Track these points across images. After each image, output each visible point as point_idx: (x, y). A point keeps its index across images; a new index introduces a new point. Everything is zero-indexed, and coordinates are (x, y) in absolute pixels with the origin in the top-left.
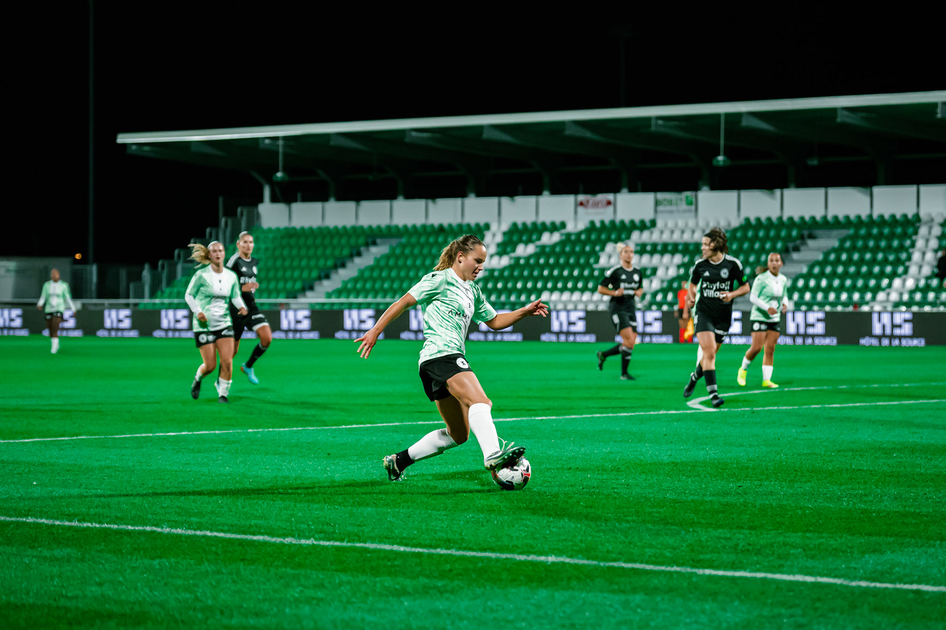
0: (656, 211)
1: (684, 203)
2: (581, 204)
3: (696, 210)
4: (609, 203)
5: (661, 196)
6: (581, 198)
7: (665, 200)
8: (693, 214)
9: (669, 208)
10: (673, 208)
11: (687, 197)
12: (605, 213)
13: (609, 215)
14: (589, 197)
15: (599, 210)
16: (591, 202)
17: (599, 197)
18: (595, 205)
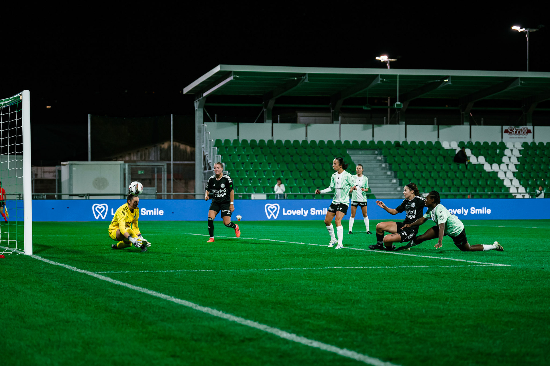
2: (507, 131)
6: (505, 128)
12: (525, 138)
13: (529, 139)
14: (513, 127)
15: (521, 136)
16: (514, 130)
17: (521, 128)
18: (518, 132)
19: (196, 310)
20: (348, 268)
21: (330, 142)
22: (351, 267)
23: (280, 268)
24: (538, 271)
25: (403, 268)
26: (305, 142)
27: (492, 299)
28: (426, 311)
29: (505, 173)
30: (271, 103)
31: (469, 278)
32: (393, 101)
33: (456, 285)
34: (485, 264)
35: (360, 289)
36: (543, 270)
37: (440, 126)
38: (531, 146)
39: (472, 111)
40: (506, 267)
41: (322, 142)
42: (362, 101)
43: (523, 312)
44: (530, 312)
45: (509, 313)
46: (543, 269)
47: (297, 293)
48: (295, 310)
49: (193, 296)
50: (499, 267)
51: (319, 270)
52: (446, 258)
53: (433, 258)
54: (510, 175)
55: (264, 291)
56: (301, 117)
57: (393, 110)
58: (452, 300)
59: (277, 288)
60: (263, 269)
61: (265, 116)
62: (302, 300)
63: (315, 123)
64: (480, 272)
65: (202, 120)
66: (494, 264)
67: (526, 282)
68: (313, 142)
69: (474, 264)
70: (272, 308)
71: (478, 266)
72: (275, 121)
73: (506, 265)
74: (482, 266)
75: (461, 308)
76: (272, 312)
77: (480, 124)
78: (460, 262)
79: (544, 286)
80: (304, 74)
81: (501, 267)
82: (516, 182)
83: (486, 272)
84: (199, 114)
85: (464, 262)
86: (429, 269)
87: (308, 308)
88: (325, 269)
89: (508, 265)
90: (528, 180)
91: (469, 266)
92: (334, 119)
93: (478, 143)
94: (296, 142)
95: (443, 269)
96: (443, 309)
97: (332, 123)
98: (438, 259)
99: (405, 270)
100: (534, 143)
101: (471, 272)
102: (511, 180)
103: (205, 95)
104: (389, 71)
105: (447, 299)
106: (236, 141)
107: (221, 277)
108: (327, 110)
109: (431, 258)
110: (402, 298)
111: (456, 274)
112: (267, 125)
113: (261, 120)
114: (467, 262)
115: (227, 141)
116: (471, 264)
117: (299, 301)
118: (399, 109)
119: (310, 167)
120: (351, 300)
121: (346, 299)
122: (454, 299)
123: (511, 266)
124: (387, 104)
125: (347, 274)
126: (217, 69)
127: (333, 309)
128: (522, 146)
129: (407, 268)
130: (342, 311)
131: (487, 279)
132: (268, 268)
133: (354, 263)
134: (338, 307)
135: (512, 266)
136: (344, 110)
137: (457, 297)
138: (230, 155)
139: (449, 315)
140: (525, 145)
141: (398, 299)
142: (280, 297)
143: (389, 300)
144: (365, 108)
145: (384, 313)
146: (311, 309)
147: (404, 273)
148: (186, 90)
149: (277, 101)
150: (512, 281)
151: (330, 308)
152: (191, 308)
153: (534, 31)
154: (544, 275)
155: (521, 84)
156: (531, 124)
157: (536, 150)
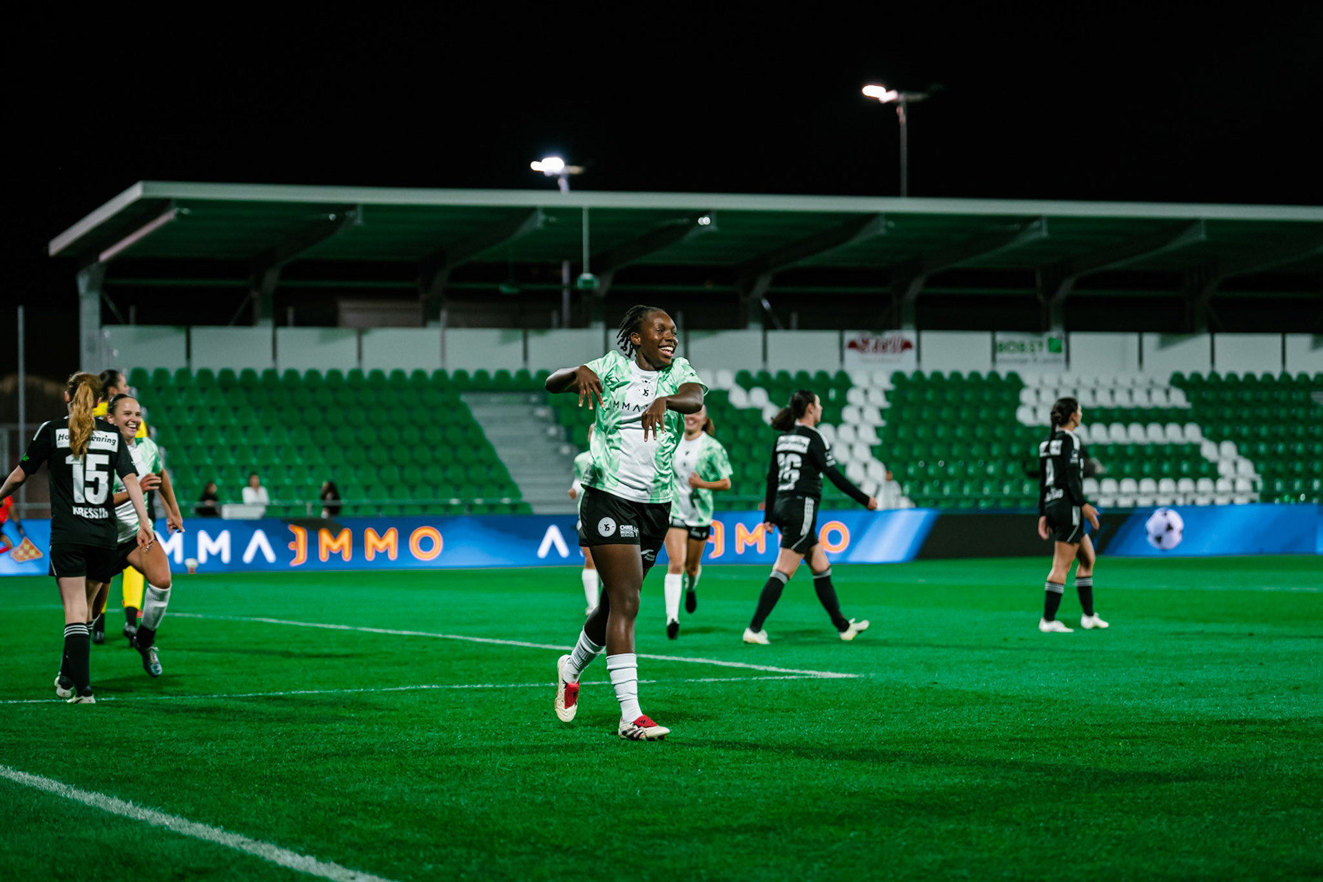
0: (994, 359)
1: (1045, 349)
2: (853, 345)
3: (1068, 360)
4: (907, 345)
5: (1001, 337)
6: (850, 336)
7: (1012, 343)
8: (1063, 365)
9: (1018, 355)
10: (1027, 355)
11: (1050, 340)
12: (899, 361)
13: (906, 364)
14: (868, 334)
15: (888, 356)
16: (872, 343)
17: (888, 335)
18: (880, 347)
19: (67, 800)
20: (457, 687)
21: (419, 374)
22: (464, 684)
23: (288, 689)
24: (921, 690)
25: (594, 686)
26: (356, 374)
27: (807, 761)
28: (643, 794)
29: (851, 447)
30: (272, 279)
31: (755, 708)
32: (576, 271)
33: (722, 726)
34: (794, 674)
35: (484, 740)
36: (935, 686)
37: (692, 334)
38: (914, 380)
39: (768, 297)
40: (846, 679)
41: (398, 374)
42: (499, 271)
43: (881, 791)
44: (897, 792)
45: (846, 794)
46: (936, 683)
47: (325, 752)
48: (319, 795)
49: (60, 764)
50: (827, 680)
51: (384, 693)
52: (700, 660)
53: (666, 661)
54: (863, 453)
55: (242, 749)
56: (348, 310)
57: (576, 295)
58: (709, 764)
59: (275, 740)
60: (244, 693)
61: (258, 308)
62: (336, 771)
63: (384, 324)
64: (782, 693)
65: (96, 319)
66: (816, 673)
67: (892, 716)
68: (377, 374)
69: (767, 673)
70: (261, 792)
71: (776, 678)
72: (280, 322)
73: (844, 676)
74: (787, 677)
75: (730, 784)
76: (261, 802)
77: (787, 327)
78: (732, 668)
79: (935, 725)
80: (352, 207)
81: (833, 680)
82: (877, 470)
83: (795, 694)
84: (90, 308)
85: (743, 669)
86: (656, 688)
87: (350, 790)
88: (399, 691)
89: (851, 676)
90: (906, 465)
91: (755, 679)
92: (428, 317)
93: (783, 375)
94: (335, 374)
95: (690, 687)
96: (686, 787)
97: (424, 324)
98: (680, 662)
99: (597, 691)
100: (919, 374)
101: (760, 693)
102: (865, 466)
103: (105, 256)
104: (565, 198)
105: (698, 761)
106: (183, 374)
107: (135, 715)
108: (409, 295)
109: (662, 661)
110: (586, 760)
111: (723, 699)
112: (262, 333)
113: (247, 320)
114: (750, 669)
115: (161, 374)
116: (759, 673)
117: (329, 772)
118: (589, 292)
119: (369, 435)
120: (459, 768)
121: (447, 767)
122: (715, 761)
123: (857, 676)
124: (560, 279)
125: (454, 702)
126: (135, 193)
127: (413, 790)
128: (892, 382)
129: (603, 685)
130: (435, 796)
131: (798, 711)
132: (257, 692)
133: (471, 676)
134: (427, 787)
135: (860, 678)
136: (453, 295)
137: (722, 758)
138: (169, 409)
139: (700, 801)
140: (898, 378)
141: (576, 765)
142: (281, 762)
143: (554, 768)
144: (504, 289)
145: (540, 799)
146: (358, 793)
147: (595, 697)
148: (57, 246)
149: (287, 273)
150: (858, 715)
151: (406, 789)
152: (55, 795)
153: (918, 97)
154: (936, 699)
155: (887, 228)
156: (911, 326)
157: (924, 390)
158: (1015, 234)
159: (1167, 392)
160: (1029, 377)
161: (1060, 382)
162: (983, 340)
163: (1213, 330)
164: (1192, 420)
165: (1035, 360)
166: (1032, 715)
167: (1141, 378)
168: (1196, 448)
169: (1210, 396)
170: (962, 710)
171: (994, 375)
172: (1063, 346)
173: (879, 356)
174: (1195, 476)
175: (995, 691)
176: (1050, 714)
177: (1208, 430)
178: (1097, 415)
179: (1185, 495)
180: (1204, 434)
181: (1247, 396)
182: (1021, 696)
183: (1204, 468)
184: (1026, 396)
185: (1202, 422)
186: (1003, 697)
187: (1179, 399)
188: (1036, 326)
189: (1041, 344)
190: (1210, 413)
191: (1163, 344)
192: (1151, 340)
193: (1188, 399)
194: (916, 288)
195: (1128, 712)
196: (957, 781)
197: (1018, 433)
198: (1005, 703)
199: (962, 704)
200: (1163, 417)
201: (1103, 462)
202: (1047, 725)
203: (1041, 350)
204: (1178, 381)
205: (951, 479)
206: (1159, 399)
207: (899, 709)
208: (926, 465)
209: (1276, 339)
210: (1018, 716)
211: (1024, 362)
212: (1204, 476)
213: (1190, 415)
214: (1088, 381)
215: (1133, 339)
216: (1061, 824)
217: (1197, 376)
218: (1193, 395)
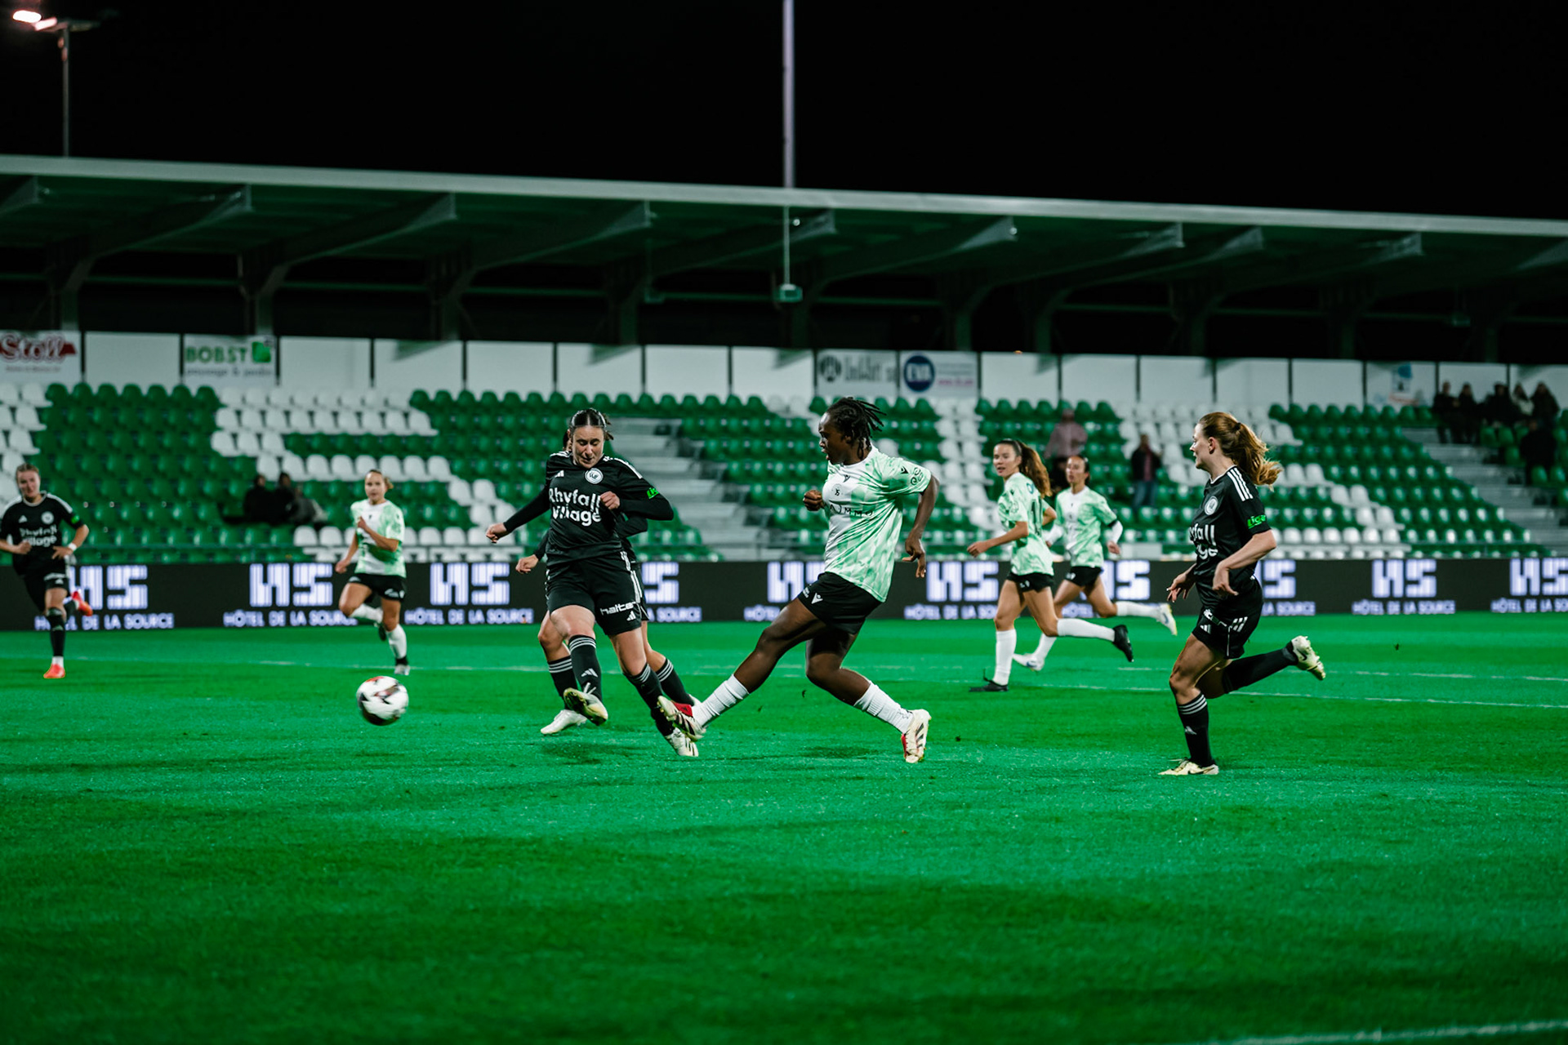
0: (182, 371)
1: (248, 356)
3: (278, 372)
4: (68, 349)
5: (190, 341)
7: (206, 349)
8: (272, 378)
9: (212, 365)
10: (225, 365)
11: (255, 345)
12: (57, 370)
13: (67, 374)
14: (17, 335)
15: (43, 364)
16: (22, 346)
17: (43, 336)
18: (32, 350)
24: (69, 799)
38: (77, 394)
44: (29, 933)
46: (90, 791)
67: (29, 834)
79: (85, 845)
100: (83, 387)
128: (47, 397)
140: (55, 392)
153: (86, 26)
154: (88, 811)
155: (42, 195)
156: (75, 325)
157: (90, 409)
158: (209, 207)
159: (406, 415)
160: (227, 394)
161: (268, 400)
162: (169, 343)
163: (466, 337)
164: (438, 453)
165: (236, 372)
166: (212, 832)
167: (371, 397)
168: (443, 487)
169: (459, 420)
170: (122, 826)
171: (181, 389)
172: (273, 353)
173: (31, 364)
174: (442, 524)
175: (166, 801)
176: (236, 830)
177: (458, 465)
178: (315, 443)
179: (428, 547)
180: (452, 471)
181: (509, 421)
182: (201, 807)
183: (453, 514)
184: (224, 418)
185: (450, 454)
186: (176, 809)
187: (420, 424)
188: (236, 327)
189: (243, 351)
190: (460, 443)
191: (402, 354)
192: (386, 347)
193: (433, 426)
194: (80, 275)
195: (336, 827)
196: (108, 917)
197: (213, 466)
198: (178, 817)
199: (122, 818)
200: (401, 447)
201: (323, 506)
202: (232, 845)
203: (243, 359)
204: (419, 401)
205: (125, 524)
206: (395, 425)
207: (38, 825)
208: (92, 505)
209: (546, 349)
210: (194, 833)
211: (221, 373)
212: (453, 524)
213: (435, 445)
214: (304, 400)
215: (363, 345)
216: (240, 972)
217: (444, 395)
218: (439, 420)
